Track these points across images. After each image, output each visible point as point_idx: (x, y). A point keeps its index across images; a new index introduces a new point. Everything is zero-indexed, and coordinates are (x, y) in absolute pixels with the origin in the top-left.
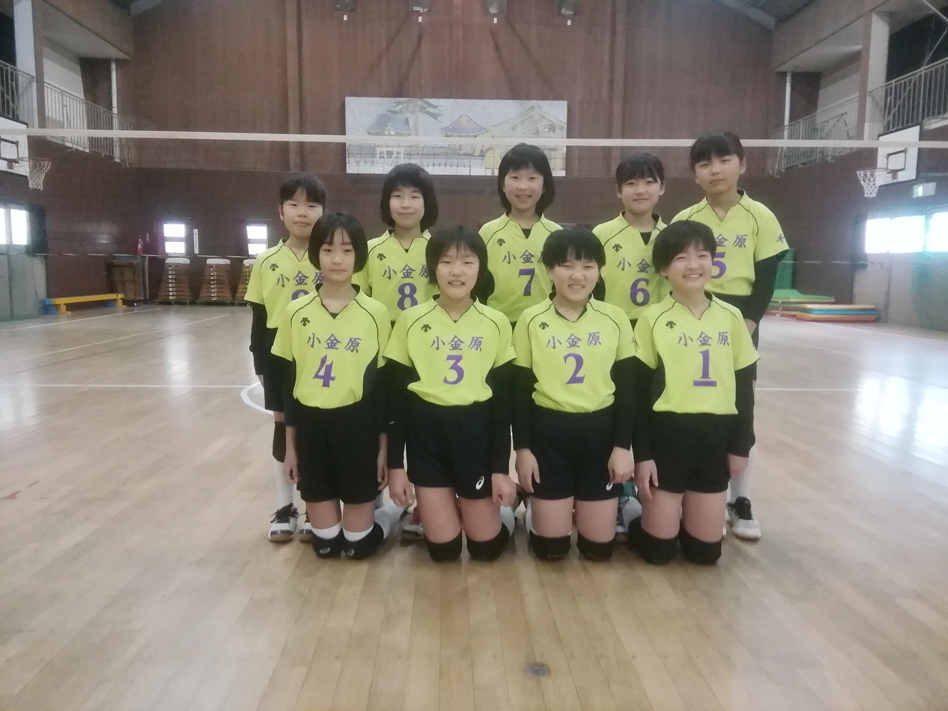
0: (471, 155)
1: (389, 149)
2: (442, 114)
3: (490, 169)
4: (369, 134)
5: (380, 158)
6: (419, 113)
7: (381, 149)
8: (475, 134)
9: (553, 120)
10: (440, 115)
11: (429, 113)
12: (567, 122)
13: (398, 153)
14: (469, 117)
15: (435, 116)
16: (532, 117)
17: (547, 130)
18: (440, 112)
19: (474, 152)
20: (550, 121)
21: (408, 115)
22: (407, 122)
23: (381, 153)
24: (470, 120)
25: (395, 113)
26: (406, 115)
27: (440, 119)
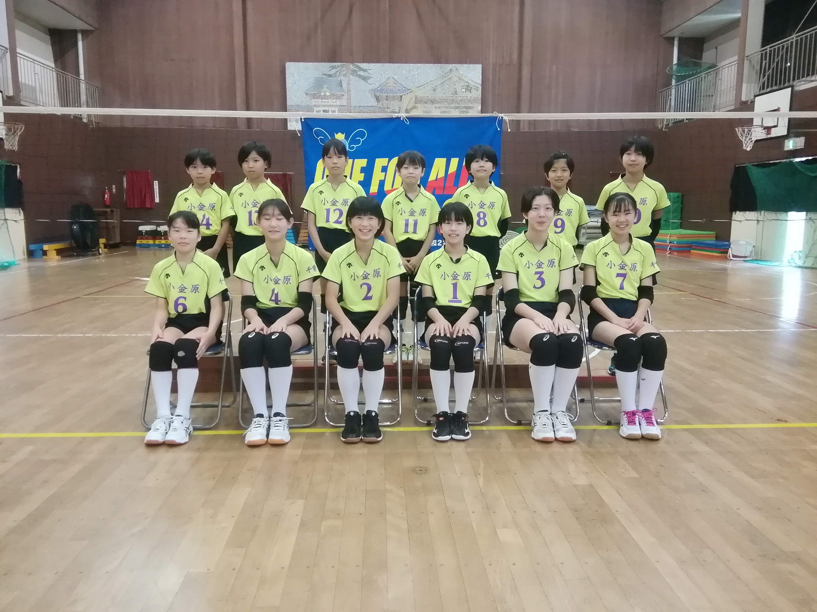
1: (326, 108)
4: (307, 94)
6: (351, 76)
7: (318, 109)
8: (401, 95)
9: (470, 82)
10: (369, 78)
11: (360, 76)
12: (481, 83)
13: (333, 112)
14: (395, 80)
15: (365, 79)
16: (450, 79)
18: (370, 75)
20: (467, 82)
21: (342, 78)
22: (341, 84)
25: (330, 76)
26: (340, 78)
27: (370, 81)
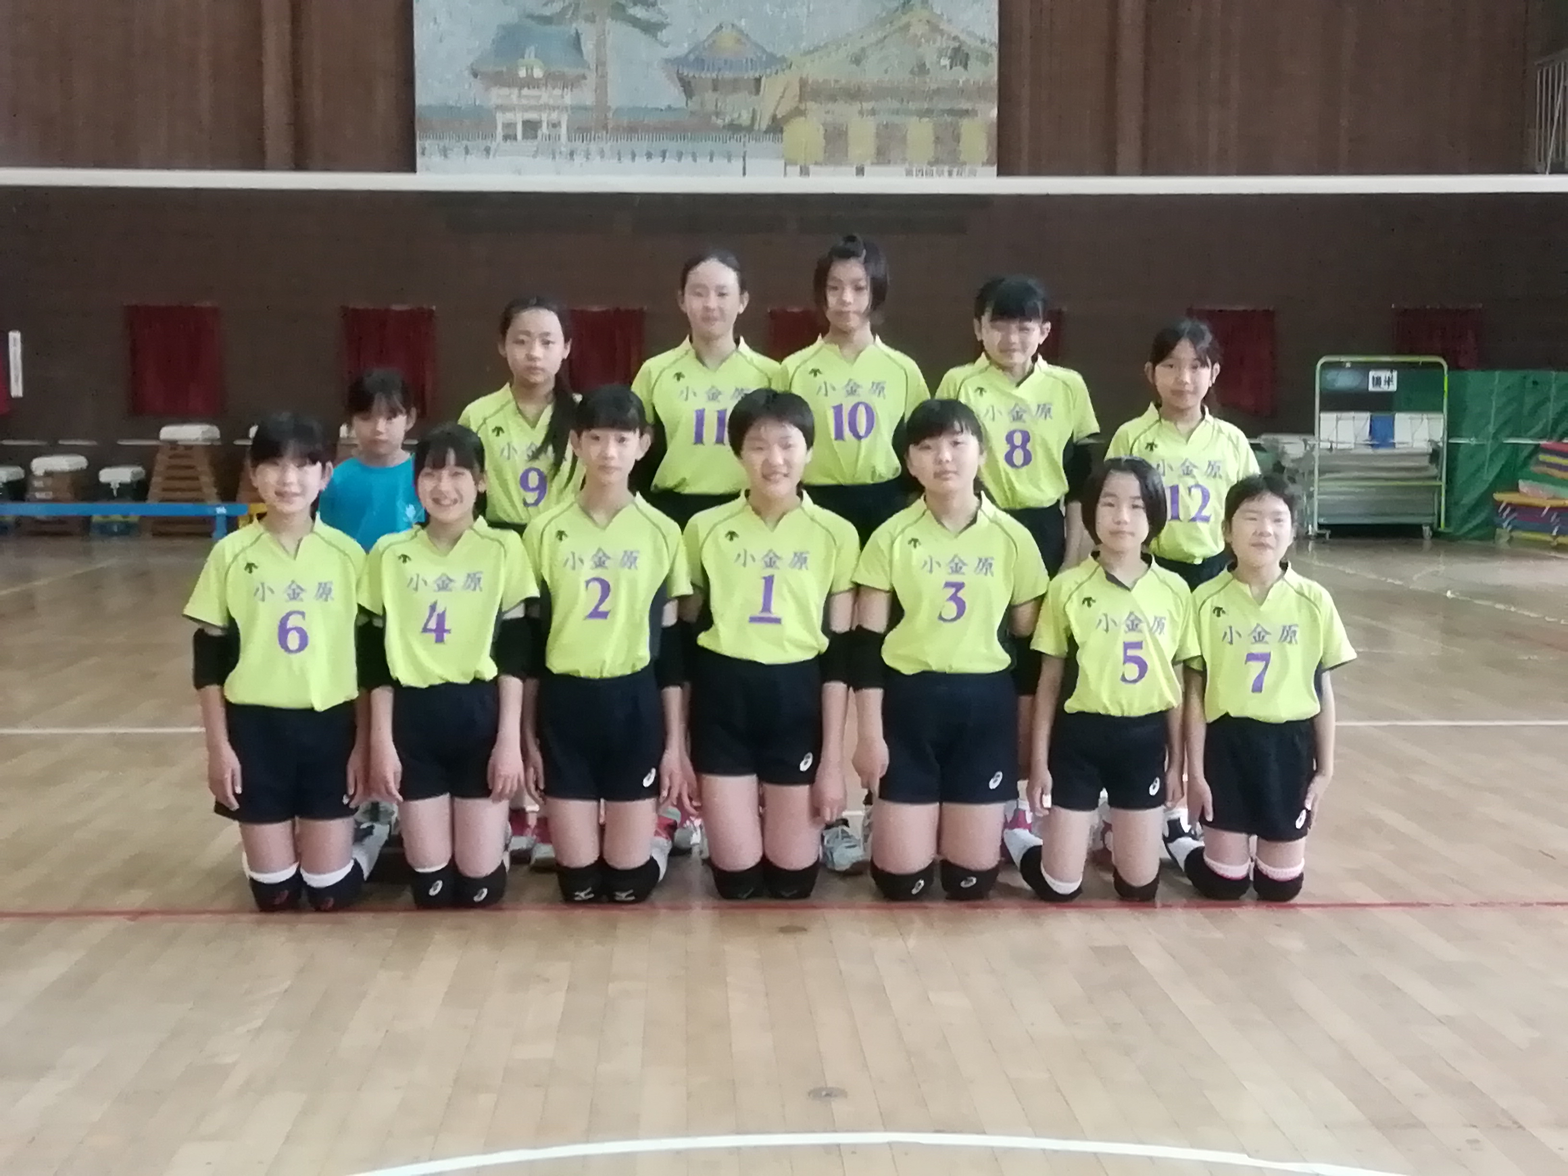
0: (750, 129)
1: (532, 116)
2: (668, 24)
3: (795, 164)
4: (475, 75)
5: (506, 138)
6: (609, 21)
7: (509, 116)
8: (757, 75)
9: (963, 37)
10: (661, 26)
11: (635, 22)
12: (997, 41)
13: (555, 125)
14: (741, 32)
15: (650, 28)
16: (907, 26)
17: (945, 62)
18: (663, 19)
19: (753, 119)
20: (955, 38)
21: (582, 26)
22: (576, 42)
23: (509, 126)
24: (742, 37)
25: (547, 20)
26: (574, 25)
27: (663, 35)
